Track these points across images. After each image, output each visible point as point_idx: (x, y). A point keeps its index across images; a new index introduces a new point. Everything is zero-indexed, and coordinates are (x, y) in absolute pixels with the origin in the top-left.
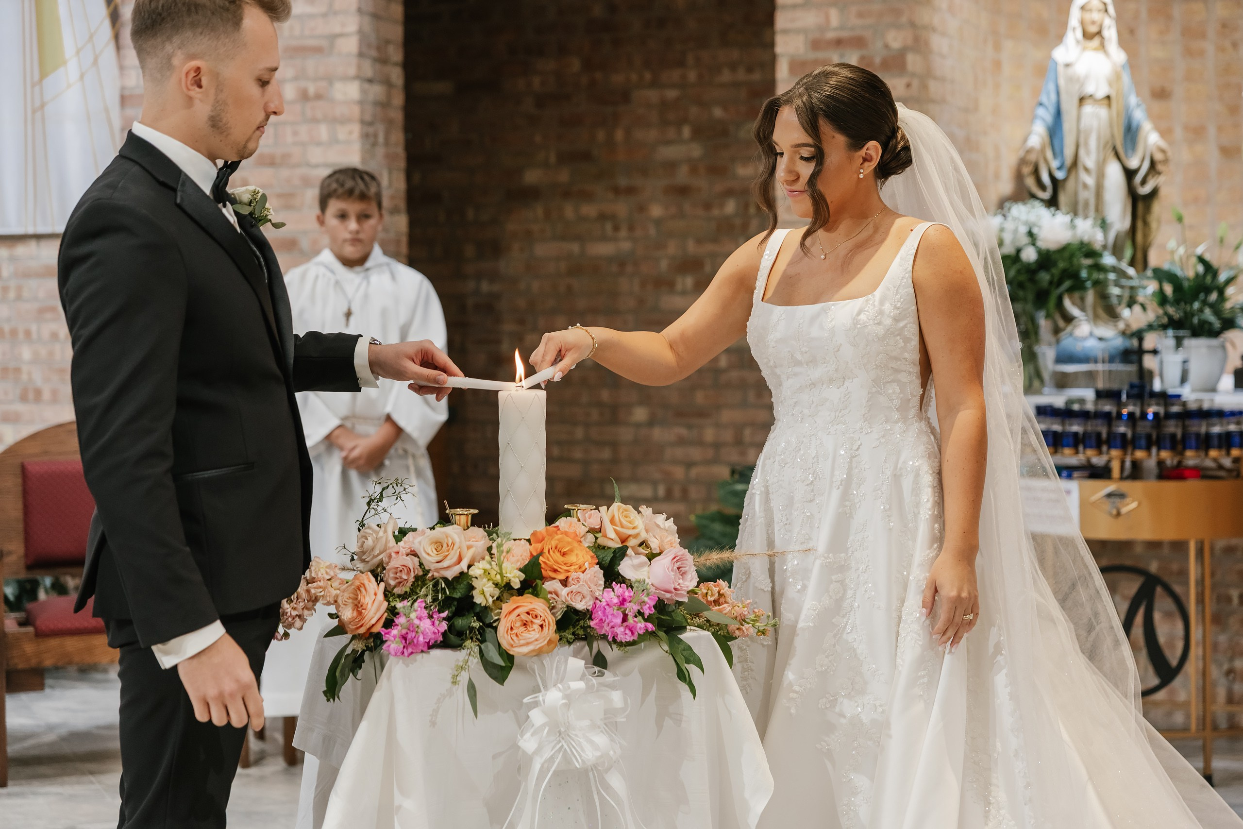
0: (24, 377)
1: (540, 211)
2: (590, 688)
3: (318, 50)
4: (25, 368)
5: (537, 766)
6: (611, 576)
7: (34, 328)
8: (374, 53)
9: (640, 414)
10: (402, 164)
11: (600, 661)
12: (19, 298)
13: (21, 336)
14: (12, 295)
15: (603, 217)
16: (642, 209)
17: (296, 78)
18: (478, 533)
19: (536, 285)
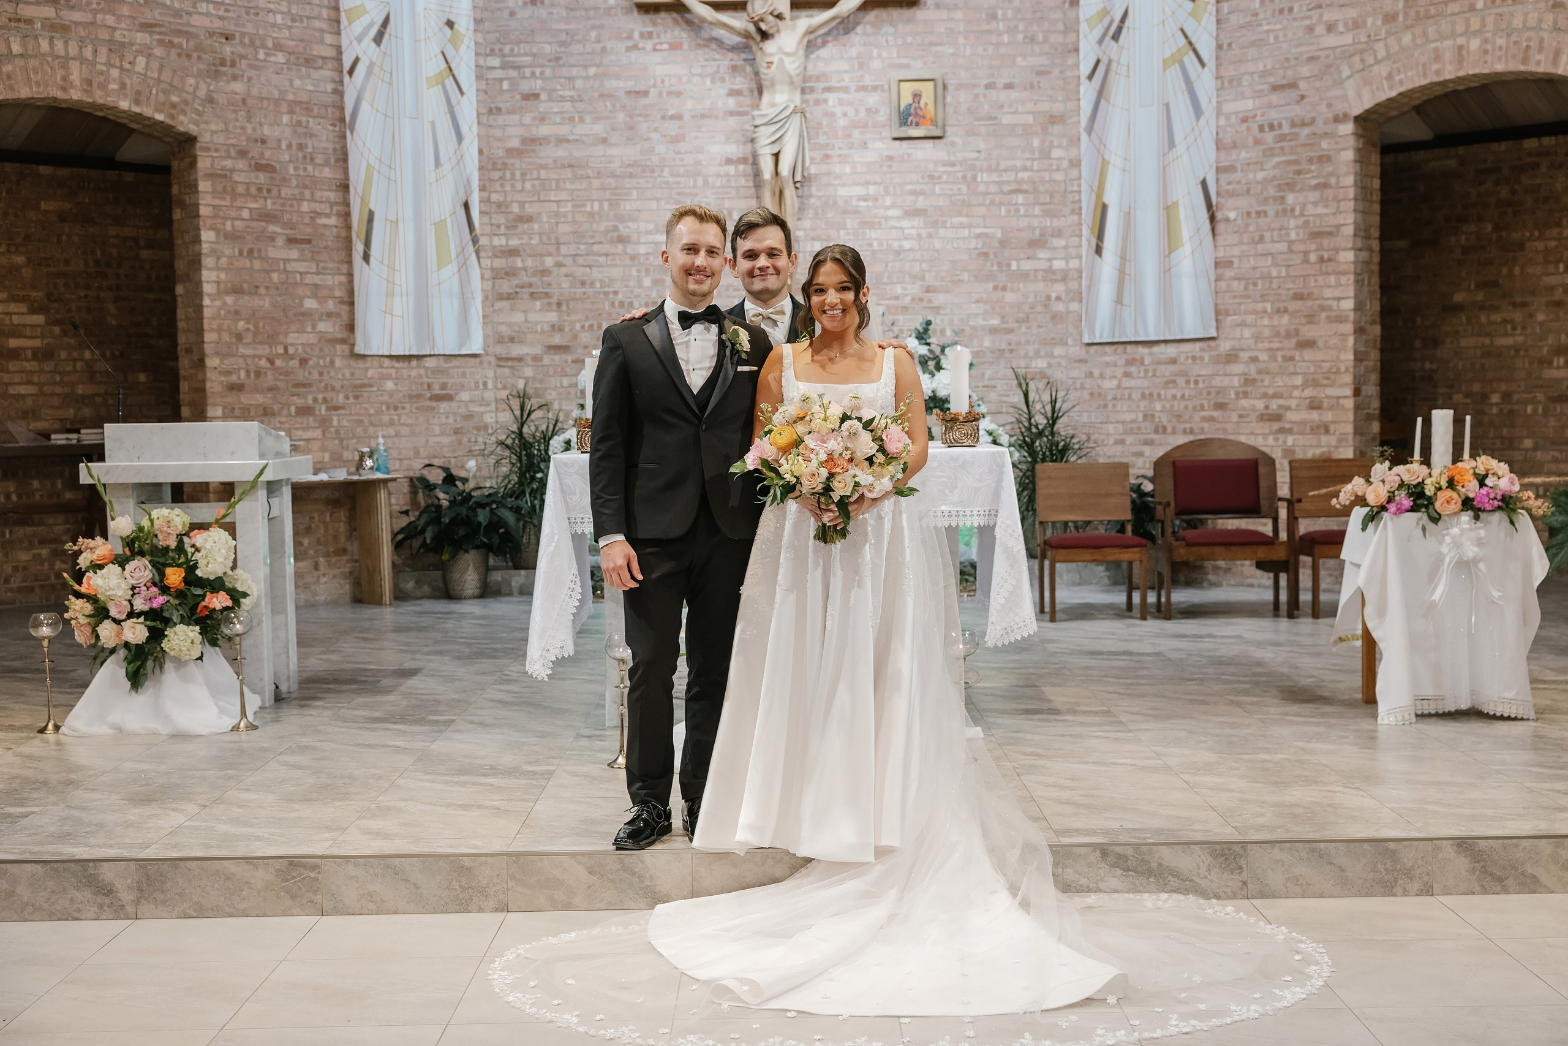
0: (1157, 420)
1: (1464, 318)
2: (1471, 530)
3: (1330, 234)
4: (1157, 415)
5: (1447, 559)
6: (1482, 484)
7: (1163, 392)
8: (1363, 234)
9: (1528, 443)
10: (1378, 296)
11: (1477, 518)
12: (1154, 375)
13: (1155, 397)
14: (1150, 374)
15: (1505, 321)
16: (1531, 316)
17: (1317, 250)
18: (1424, 467)
19: (1460, 364)
